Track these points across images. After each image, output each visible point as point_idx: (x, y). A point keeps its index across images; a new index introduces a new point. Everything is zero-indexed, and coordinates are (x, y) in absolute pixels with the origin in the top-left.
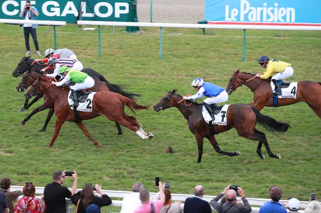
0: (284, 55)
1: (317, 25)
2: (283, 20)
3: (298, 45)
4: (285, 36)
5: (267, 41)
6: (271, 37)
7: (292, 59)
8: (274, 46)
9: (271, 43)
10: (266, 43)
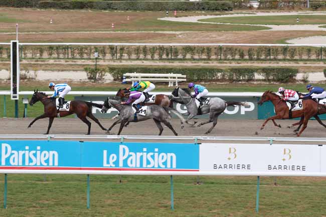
0: (47, 200)
1: (81, 169)
2: (46, 164)
3: (61, 189)
4: (47, 181)
5: (29, 186)
6: (33, 182)
7: (55, 204)
8: (37, 192)
9: (33, 188)
10: (29, 188)
